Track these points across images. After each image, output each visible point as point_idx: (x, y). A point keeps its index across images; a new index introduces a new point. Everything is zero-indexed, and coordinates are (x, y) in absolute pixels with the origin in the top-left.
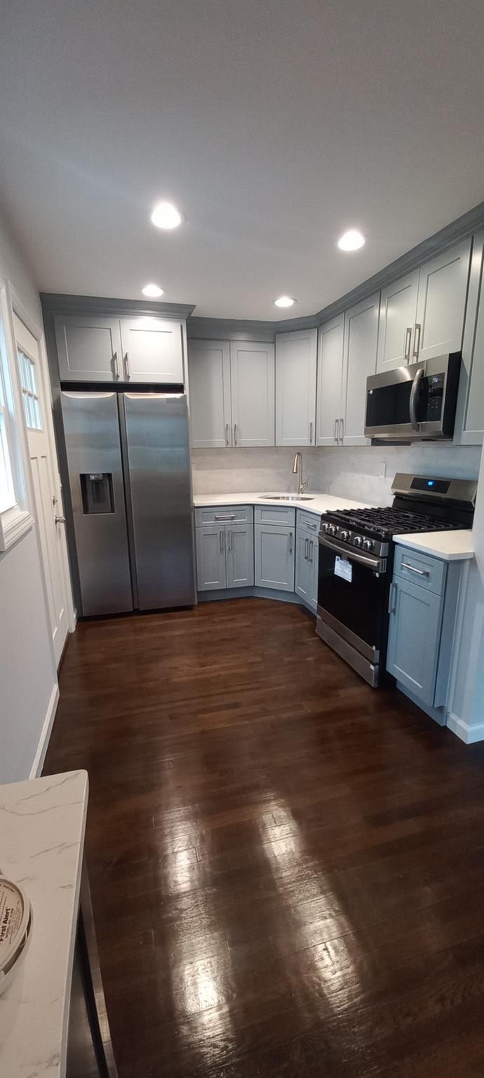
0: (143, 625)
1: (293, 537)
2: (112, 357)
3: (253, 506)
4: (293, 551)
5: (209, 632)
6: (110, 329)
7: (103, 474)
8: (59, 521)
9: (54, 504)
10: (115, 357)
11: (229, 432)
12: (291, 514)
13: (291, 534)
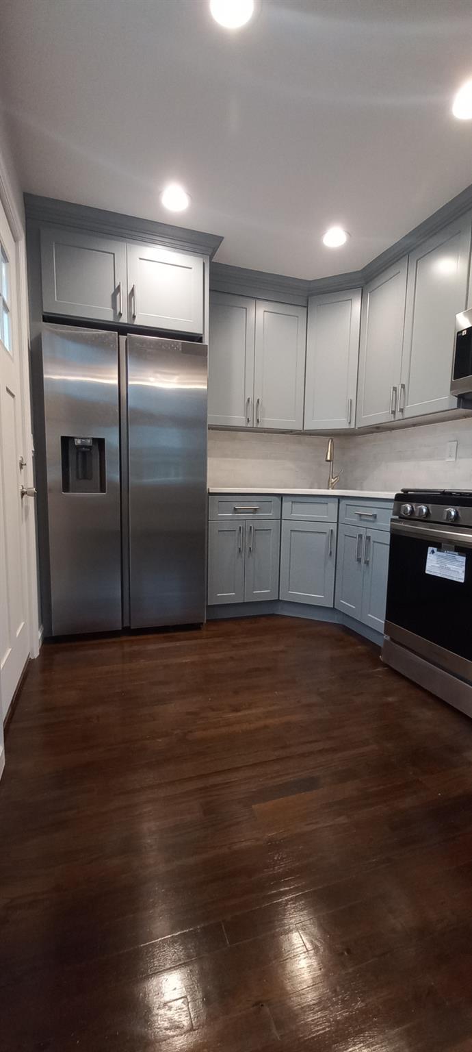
0: (136, 648)
1: (335, 537)
2: (113, 291)
3: (281, 496)
4: (334, 554)
5: (232, 658)
6: (114, 254)
7: (93, 439)
8: (26, 493)
9: (21, 468)
10: (118, 290)
11: (250, 407)
12: (333, 506)
13: (332, 531)
